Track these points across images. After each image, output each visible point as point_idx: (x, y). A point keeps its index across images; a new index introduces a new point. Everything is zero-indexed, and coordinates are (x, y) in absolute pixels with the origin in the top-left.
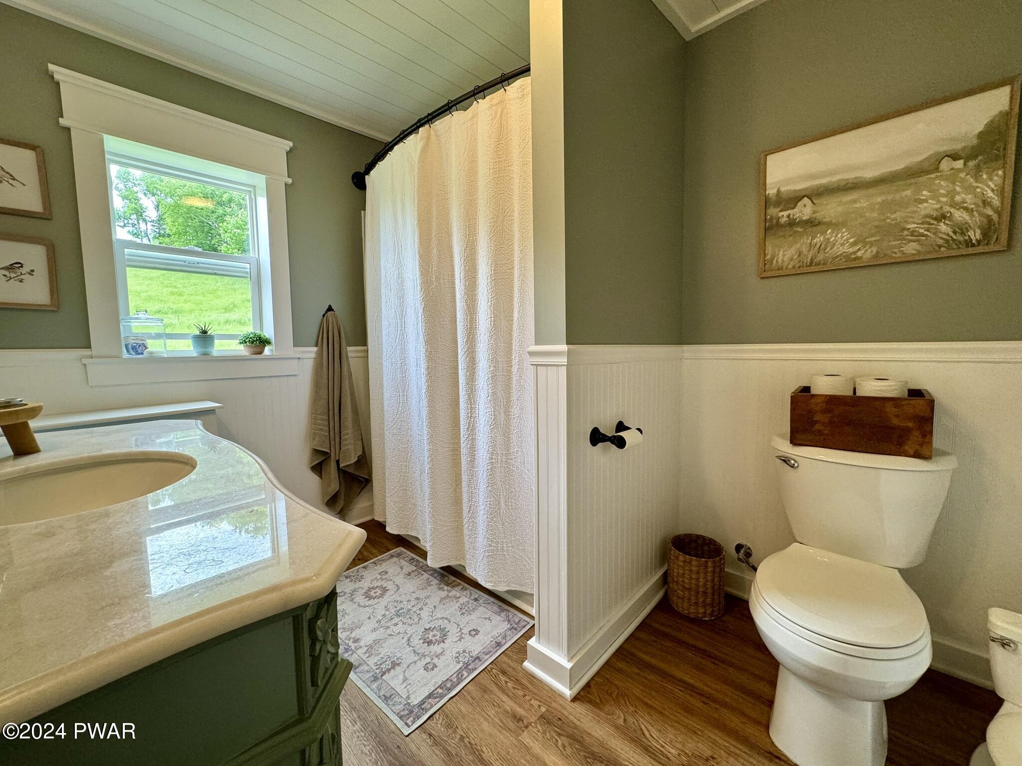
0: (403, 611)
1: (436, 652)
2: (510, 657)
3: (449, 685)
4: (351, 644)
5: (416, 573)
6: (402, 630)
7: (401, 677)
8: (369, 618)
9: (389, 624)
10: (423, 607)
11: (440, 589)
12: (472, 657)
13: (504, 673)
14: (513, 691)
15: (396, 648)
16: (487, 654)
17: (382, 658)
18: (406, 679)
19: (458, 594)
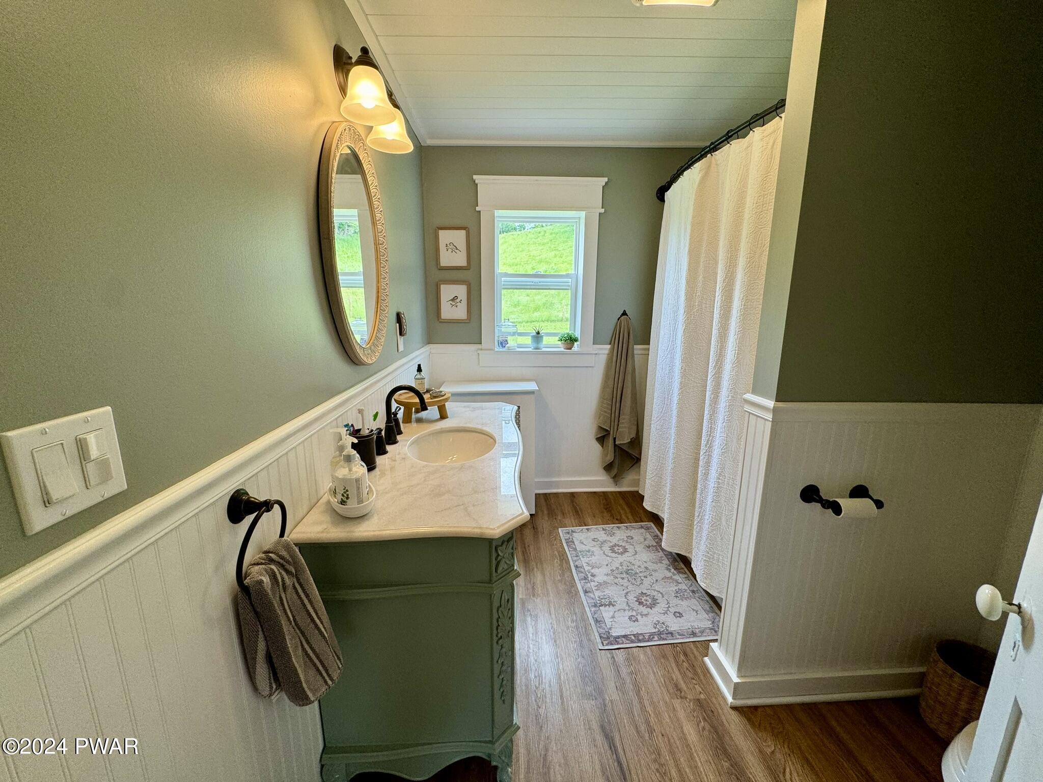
0: (632, 572)
1: (642, 612)
2: (697, 647)
3: (641, 638)
4: (589, 576)
5: (654, 548)
6: (625, 585)
7: (611, 614)
8: (607, 565)
9: (618, 576)
10: (648, 576)
11: (667, 569)
12: (667, 630)
13: (686, 655)
14: (685, 670)
15: (616, 594)
16: (680, 635)
17: (605, 595)
18: (614, 617)
19: (680, 579)
